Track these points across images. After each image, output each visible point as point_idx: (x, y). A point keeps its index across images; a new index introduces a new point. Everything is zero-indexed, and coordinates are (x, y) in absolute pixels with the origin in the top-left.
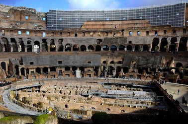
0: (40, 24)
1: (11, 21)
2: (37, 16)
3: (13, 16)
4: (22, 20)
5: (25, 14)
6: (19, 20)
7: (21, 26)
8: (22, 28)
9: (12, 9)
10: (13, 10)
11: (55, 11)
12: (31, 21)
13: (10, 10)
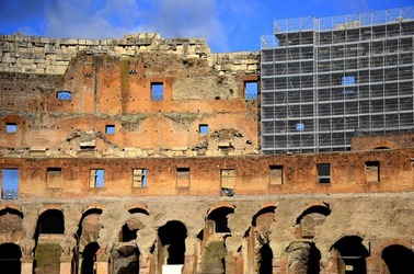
0: (228, 122)
1: (77, 120)
2: (211, 80)
3: (86, 91)
4: (131, 107)
5: (150, 73)
6: (115, 111)
7: (127, 143)
8: (132, 153)
9: (84, 54)
10: (90, 61)
11: (308, 36)
12: (178, 110)
13: (73, 62)
